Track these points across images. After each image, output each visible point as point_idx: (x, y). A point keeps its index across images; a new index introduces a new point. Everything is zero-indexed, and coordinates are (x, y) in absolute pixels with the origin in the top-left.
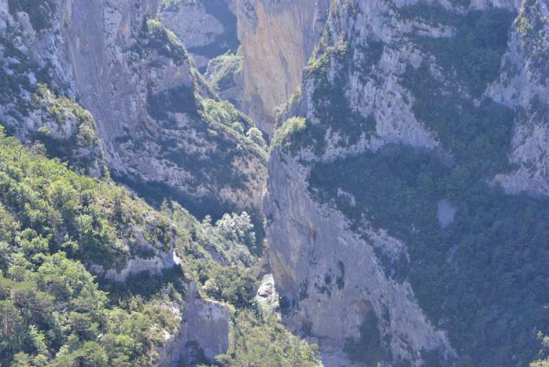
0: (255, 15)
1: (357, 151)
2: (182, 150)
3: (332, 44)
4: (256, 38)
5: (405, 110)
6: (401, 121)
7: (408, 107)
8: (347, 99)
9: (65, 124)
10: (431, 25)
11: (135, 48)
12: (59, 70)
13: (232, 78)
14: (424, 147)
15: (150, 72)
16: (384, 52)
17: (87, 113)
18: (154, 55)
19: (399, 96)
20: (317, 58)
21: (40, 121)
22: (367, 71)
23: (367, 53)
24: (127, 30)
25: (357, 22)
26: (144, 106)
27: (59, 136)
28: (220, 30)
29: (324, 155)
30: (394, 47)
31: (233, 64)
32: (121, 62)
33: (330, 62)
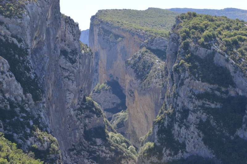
0: (134, 95)
1: (177, 158)
2: (99, 155)
3: (166, 110)
4: (134, 105)
5: (199, 140)
6: (198, 145)
7: (200, 139)
8: (173, 134)
9: (44, 143)
10: (211, 102)
11: (79, 109)
12: (43, 119)
13: (123, 123)
14: (208, 158)
15: (86, 120)
16: (190, 114)
17: (55, 138)
18: (88, 112)
19: (196, 134)
20: (160, 116)
21: (33, 142)
22: (182, 122)
23: (182, 114)
24: (76, 101)
25: (178, 100)
26: (82, 135)
27: (41, 149)
28: (119, 101)
29: (162, 160)
30: (194, 111)
31: (124, 117)
32: (73, 115)
33: (165, 118)
